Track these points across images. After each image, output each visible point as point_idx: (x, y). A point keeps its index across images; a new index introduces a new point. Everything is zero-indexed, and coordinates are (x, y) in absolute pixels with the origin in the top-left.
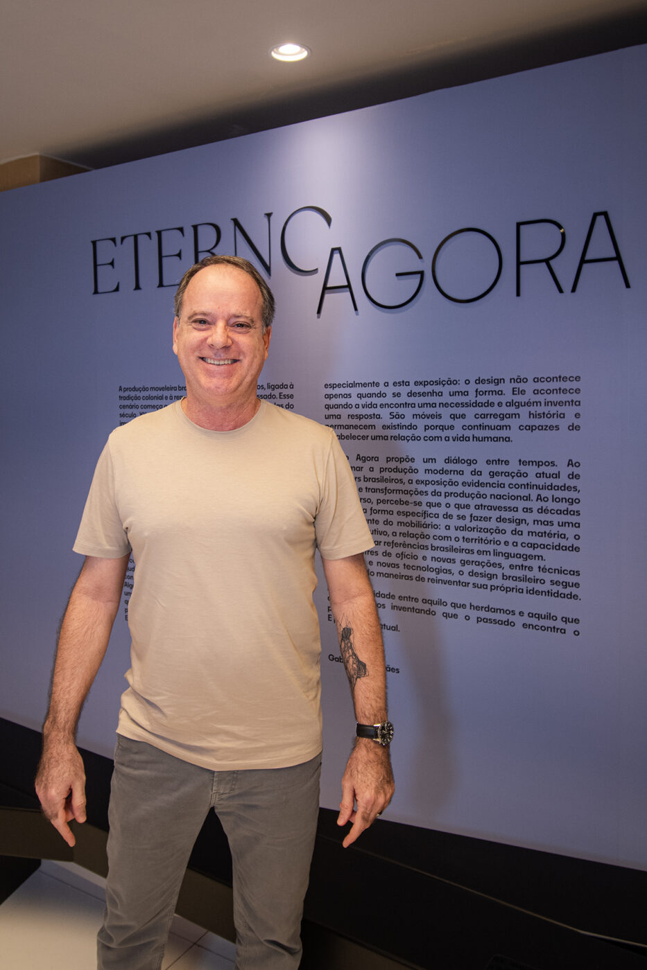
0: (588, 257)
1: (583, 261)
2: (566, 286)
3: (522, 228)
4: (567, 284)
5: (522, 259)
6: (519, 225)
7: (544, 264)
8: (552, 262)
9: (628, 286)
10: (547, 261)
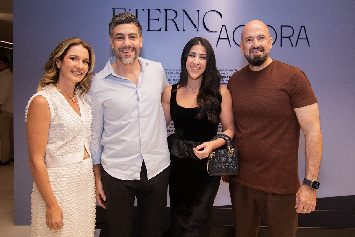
0: (299, 38)
1: (298, 39)
2: (294, 45)
3: (283, 27)
4: (294, 44)
5: (282, 36)
6: (282, 26)
7: (288, 38)
8: (290, 38)
9: (309, 46)
10: (289, 37)
